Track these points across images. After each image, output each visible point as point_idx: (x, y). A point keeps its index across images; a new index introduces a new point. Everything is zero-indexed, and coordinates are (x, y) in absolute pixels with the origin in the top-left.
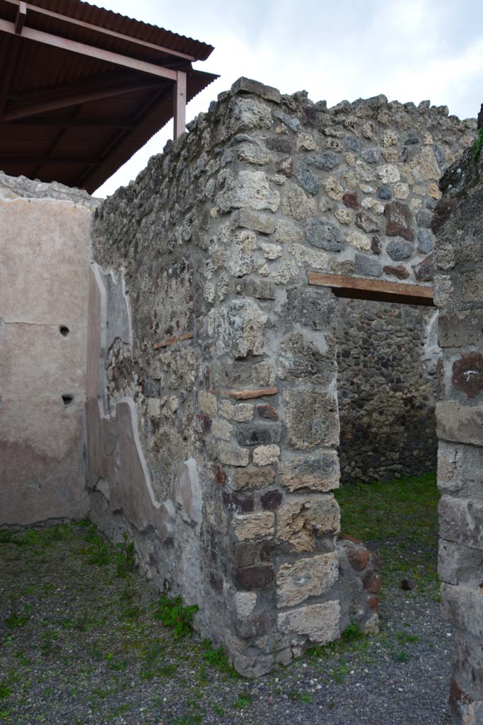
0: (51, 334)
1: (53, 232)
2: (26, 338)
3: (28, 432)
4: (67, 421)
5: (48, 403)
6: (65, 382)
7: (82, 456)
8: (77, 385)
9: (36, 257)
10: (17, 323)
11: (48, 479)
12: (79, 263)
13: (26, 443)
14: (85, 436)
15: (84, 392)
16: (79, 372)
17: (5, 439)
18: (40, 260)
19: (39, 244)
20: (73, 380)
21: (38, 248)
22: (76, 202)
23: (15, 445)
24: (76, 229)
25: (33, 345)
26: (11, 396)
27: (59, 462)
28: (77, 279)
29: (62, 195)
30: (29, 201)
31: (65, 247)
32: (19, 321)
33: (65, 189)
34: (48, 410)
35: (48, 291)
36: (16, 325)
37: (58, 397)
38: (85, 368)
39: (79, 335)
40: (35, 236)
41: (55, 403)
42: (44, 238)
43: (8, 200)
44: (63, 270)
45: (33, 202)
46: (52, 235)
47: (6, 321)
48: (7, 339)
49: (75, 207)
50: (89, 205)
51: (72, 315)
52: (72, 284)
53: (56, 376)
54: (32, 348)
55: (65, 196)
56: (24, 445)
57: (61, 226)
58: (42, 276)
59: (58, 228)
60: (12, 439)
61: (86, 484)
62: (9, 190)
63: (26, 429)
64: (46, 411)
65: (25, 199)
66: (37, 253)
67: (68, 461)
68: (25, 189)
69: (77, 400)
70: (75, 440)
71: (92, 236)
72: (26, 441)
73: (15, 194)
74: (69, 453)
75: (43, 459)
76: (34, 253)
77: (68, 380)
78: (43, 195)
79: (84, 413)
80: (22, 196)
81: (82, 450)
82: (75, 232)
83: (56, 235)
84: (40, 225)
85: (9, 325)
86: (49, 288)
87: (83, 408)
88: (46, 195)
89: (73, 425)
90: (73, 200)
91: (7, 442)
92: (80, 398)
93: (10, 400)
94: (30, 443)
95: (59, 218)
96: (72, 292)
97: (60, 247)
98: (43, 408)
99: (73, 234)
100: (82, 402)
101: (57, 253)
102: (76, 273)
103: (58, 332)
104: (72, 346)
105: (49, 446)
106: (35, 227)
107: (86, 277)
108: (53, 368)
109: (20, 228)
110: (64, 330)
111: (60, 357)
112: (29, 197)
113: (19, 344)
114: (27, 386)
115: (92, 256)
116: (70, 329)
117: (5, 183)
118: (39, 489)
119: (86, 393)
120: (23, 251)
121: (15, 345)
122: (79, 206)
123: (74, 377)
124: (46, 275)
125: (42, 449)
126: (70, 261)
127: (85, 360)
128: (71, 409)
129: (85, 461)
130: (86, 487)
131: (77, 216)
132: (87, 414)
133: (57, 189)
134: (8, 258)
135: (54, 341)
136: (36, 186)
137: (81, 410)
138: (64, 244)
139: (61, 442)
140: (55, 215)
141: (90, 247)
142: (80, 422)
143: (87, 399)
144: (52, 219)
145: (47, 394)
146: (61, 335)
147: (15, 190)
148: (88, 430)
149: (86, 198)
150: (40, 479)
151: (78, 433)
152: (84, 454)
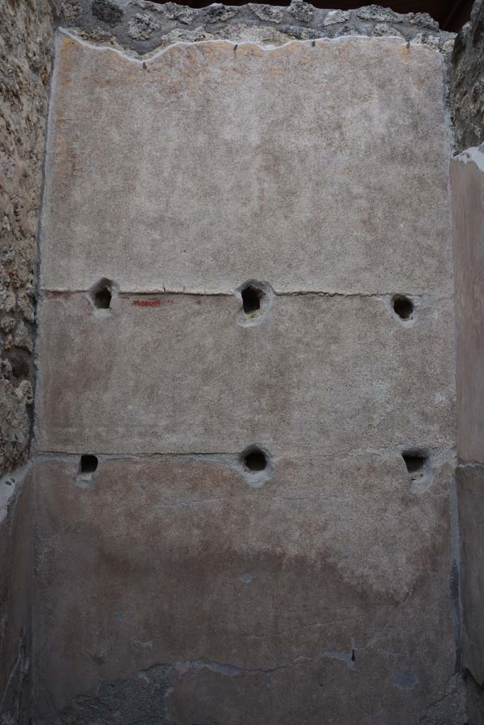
0: (375, 316)
1: (365, 100)
2: (320, 326)
3: (327, 534)
4: (415, 510)
5: (372, 469)
6: (408, 422)
7: (449, 592)
8: (435, 428)
9: (335, 152)
10: (300, 293)
11: (372, 643)
12: (426, 160)
13: (324, 559)
14: (457, 546)
15: (451, 443)
16: (440, 398)
17: (279, 550)
18: (343, 158)
19: (339, 126)
20: (425, 417)
21: (337, 135)
22: (409, 38)
23: (301, 561)
24: (414, 92)
25: (336, 340)
26: (292, 454)
27: (397, 603)
28: (424, 194)
29: (378, 27)
30: (313, 44)
31: (392, 130)
32: (304, 289)
33: (384, 14)
34: (372, 486)
35: (364, 222)
36: (299, 298)
37: (394, 457)
38: (452, 388)
39: (436, 315)
40: (329, 112)
41: (389, 470)
42: (349, 113)
43: (270, 47)
44: (395, 175)
45: (322, 45)
46: (365, 105)
47: (278, 291)
48: (281, 328)
49: (408, 46)
50: (437, 40)
51: (418, 272)
52: (414, 205)
53: (389, 408)
54: (333, 347)
55: (385, 27)
56: (319, 566)
57: (381, 86)
58: (349, 193)
59: (376, 91)
60: (293, 551)
61: (459, 657)
62: (272, 29)
63: (324, 528)
64: (368, 488)
65: (306, 42)
66: (336, 143)
67: (417, 601)
68: (304, 23)
69: (436, 462)
70: (433, 556)
71: (448, 103)
72: (324, 555)
73: (283, 36)
74: (418, 586)
75: (363, 597)
76: (330, 145)
77: (414, 418)
78: (341, 29)
79: (452, 493)
80: (298, 37)
81: (449, 578)
82: (413, 96)
83: (374, 106)
84: (339, 87)
85: (285, 298)
86: (366, 216)
87: (451, 480)
88: (346, 30)
89: (428, 520)
90: (402, 34)
91: (283, 555)
92: (442, 460)
93: (288, 464)
94: (331, 560)
95: (377, 72)
96: (416, 221)
97: (381, 130)
98: (361, 482)
99: (407, 100)
100: (446, 466)
101: (379, 141)
102: (421, 181)
103: (391, 311)
104: (420, 340)
105: (376, 567)
106: (328, 93)
107: (445, 187)
108: (381, 389)
109: (297, 98)
110: (403, 306)
111: (396, 365)
112: (312, 36)
113: (305, 340)
114: (324, 432)
115: (453, 142)
116: (417, 302)
117: (262, 16)
118: (351, 664)
119: (455, 447)
120: (305, 142)
121: (299, 341)
122: (416, 44)
123: (428, 409)
124: (357, 189)
125: (358, 573)
126: (407, 158)
127: (452, 371)
128: (423, 482)
129: (456, 604)
130: (458, 664)
131: (415, 64)
132: (459, 494)
133: (367, 16)
134: (276, 159)
135: (383, 330)
136: (325, 16)
137: (445, 487)
138: (391, 121)
139: (402, 558)
140: (367, 66)
141: (446, 126)
142: (444, 512)
143: (460, 461)
144: (361, 74)
145: (369, 450)
146: (397, 317)
147: (284, 27)
148: (463, 533)
149: (428, 27)
150: (353, 642)
151: (440, 539)
152: (454, 586)
